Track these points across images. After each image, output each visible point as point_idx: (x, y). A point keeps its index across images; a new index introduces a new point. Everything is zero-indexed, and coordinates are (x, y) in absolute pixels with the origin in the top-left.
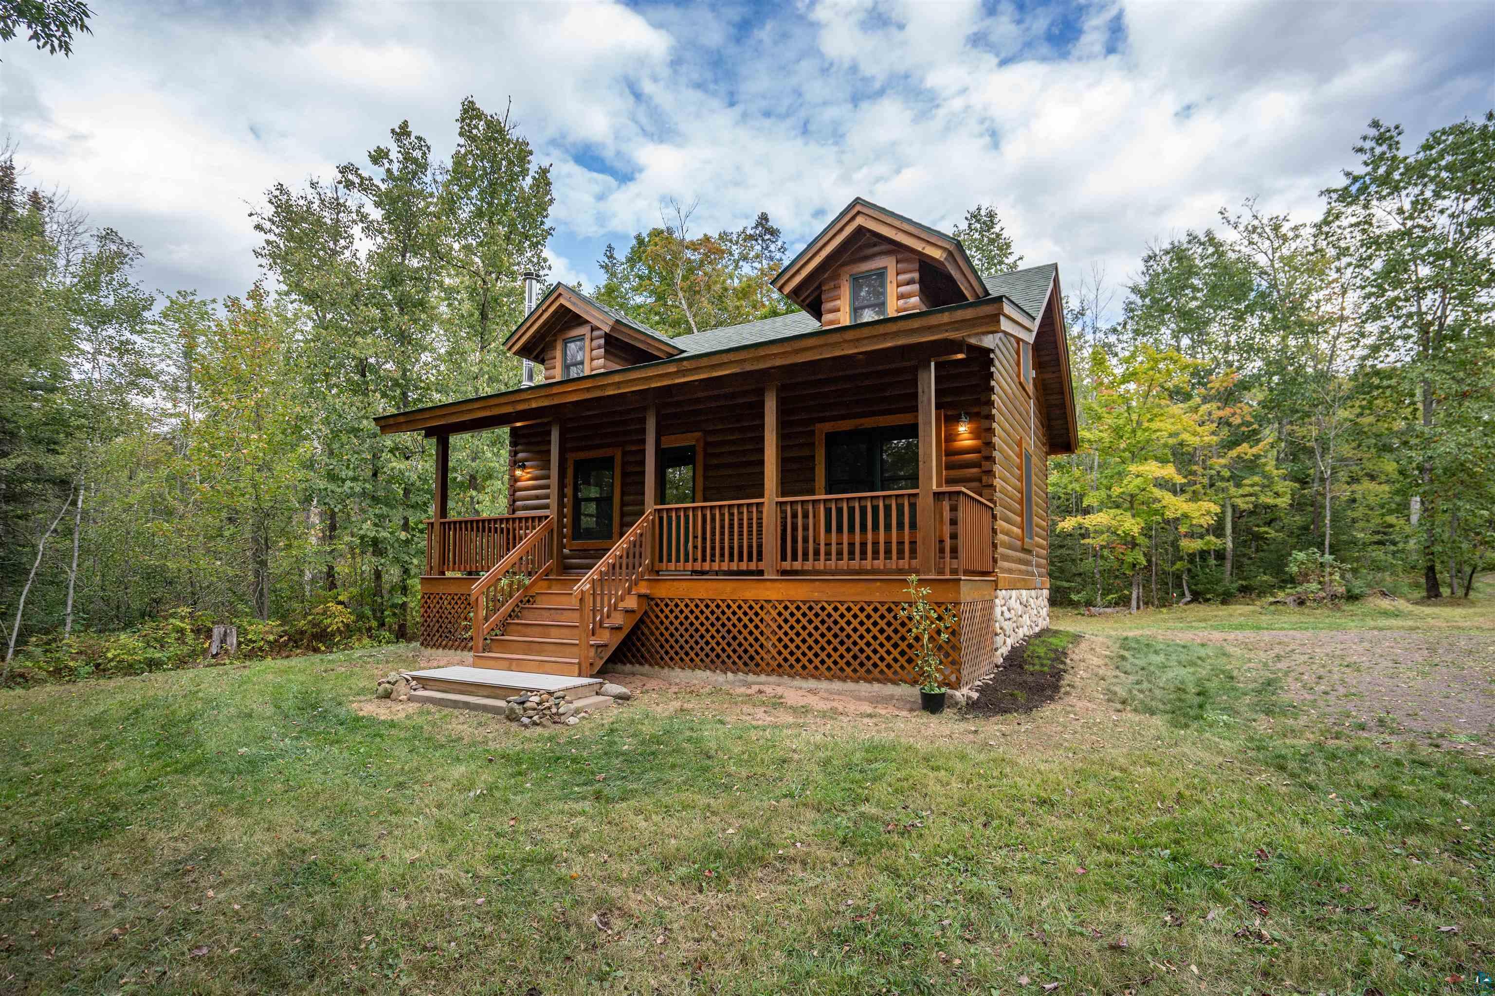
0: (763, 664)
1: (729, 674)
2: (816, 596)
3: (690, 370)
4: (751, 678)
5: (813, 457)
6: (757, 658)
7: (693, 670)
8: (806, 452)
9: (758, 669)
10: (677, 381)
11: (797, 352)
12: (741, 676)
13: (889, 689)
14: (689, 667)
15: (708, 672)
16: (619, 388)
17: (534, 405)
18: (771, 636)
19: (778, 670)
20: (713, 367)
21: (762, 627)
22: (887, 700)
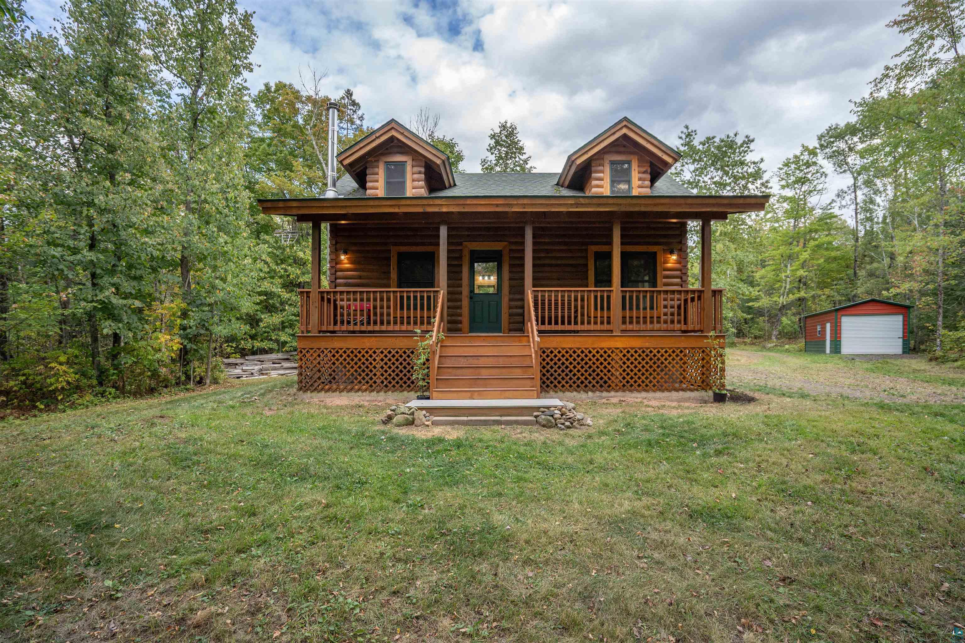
0: (613, 385)
1: (590, 393)
2: (647, 345)
3: (582, 204)
4: (605, 394)
5: (586, 265)
6: (610, 382)
7: (564, 392)
8: (581, 262)
9: (609, 388)
10: (553, 210)
11: (655, 205)
12: (598, 393)
13: (688, 394)
14: (561, 390)
15: (575, 393)
16: (524, 208)
17: (444, 210)
18: (619, 369)
19: (623, 388)
20: (599, 205)
21: (613, 363)
22: (688, 400)
